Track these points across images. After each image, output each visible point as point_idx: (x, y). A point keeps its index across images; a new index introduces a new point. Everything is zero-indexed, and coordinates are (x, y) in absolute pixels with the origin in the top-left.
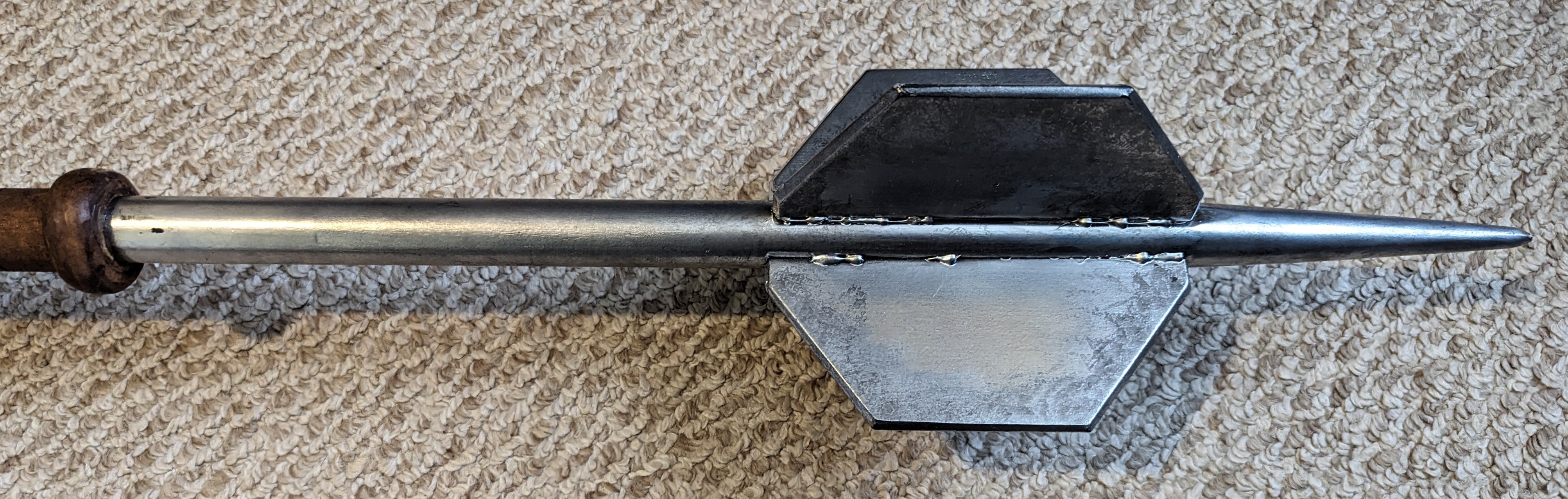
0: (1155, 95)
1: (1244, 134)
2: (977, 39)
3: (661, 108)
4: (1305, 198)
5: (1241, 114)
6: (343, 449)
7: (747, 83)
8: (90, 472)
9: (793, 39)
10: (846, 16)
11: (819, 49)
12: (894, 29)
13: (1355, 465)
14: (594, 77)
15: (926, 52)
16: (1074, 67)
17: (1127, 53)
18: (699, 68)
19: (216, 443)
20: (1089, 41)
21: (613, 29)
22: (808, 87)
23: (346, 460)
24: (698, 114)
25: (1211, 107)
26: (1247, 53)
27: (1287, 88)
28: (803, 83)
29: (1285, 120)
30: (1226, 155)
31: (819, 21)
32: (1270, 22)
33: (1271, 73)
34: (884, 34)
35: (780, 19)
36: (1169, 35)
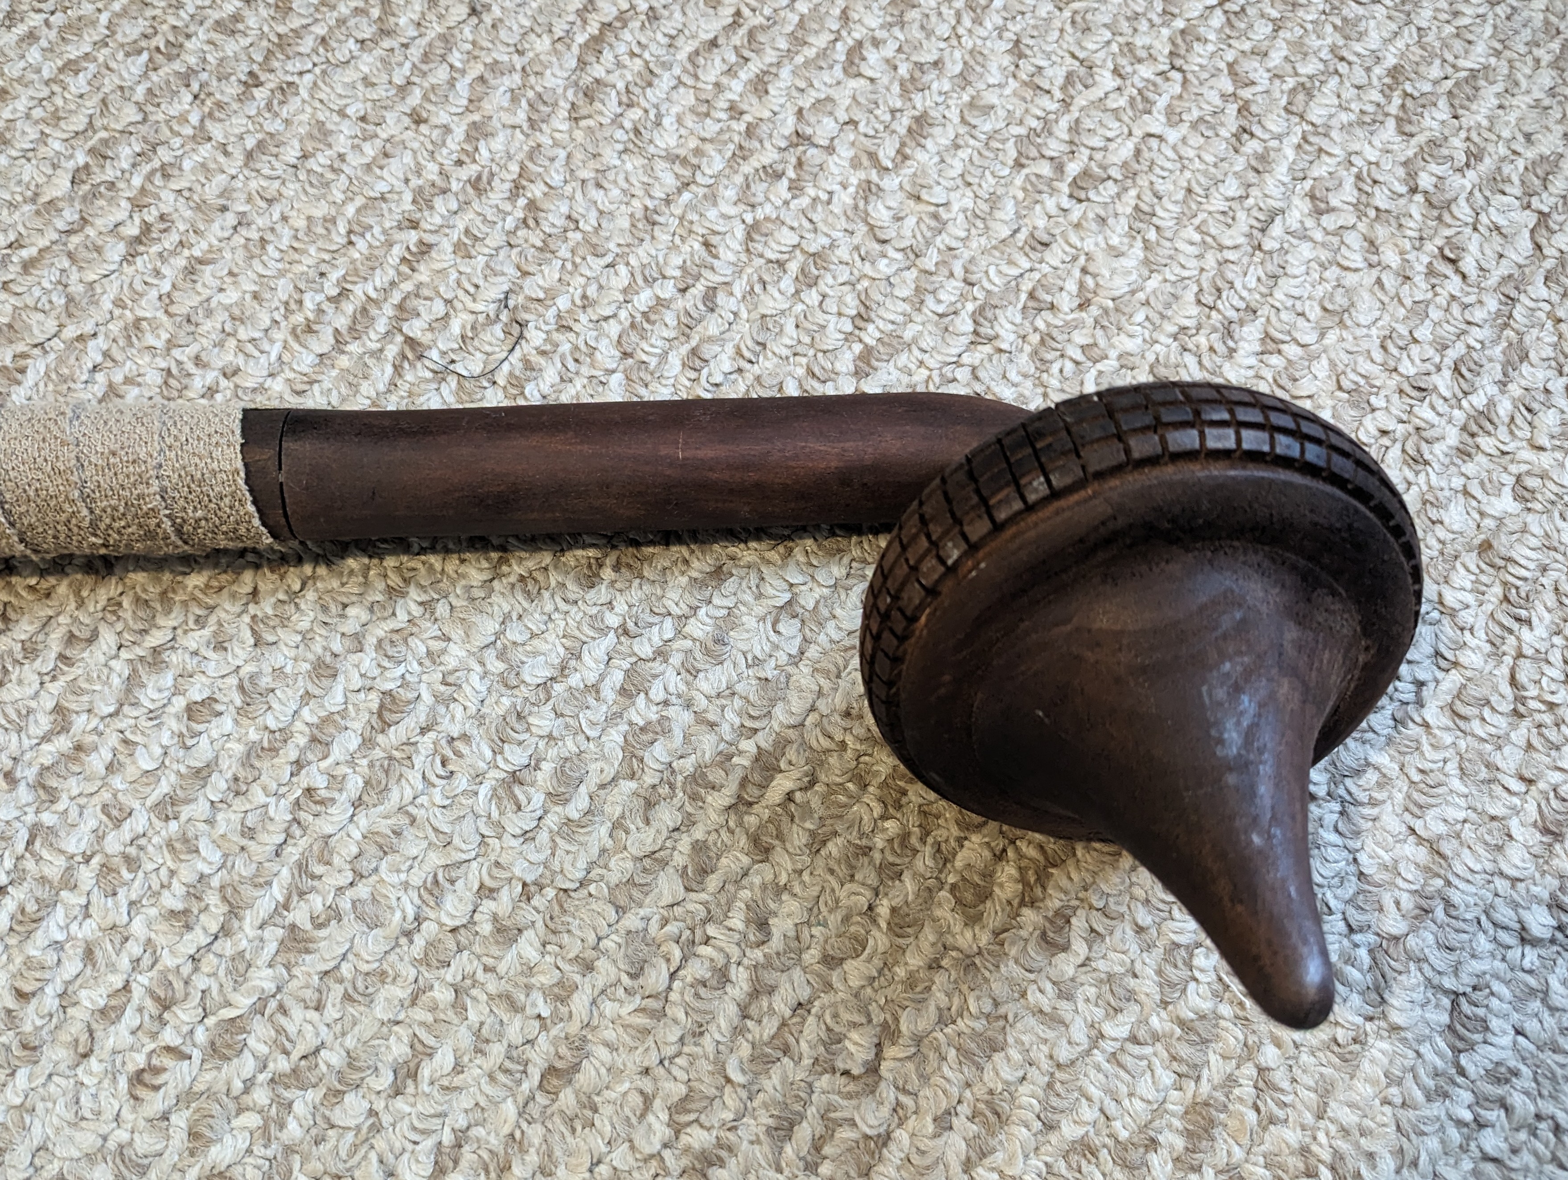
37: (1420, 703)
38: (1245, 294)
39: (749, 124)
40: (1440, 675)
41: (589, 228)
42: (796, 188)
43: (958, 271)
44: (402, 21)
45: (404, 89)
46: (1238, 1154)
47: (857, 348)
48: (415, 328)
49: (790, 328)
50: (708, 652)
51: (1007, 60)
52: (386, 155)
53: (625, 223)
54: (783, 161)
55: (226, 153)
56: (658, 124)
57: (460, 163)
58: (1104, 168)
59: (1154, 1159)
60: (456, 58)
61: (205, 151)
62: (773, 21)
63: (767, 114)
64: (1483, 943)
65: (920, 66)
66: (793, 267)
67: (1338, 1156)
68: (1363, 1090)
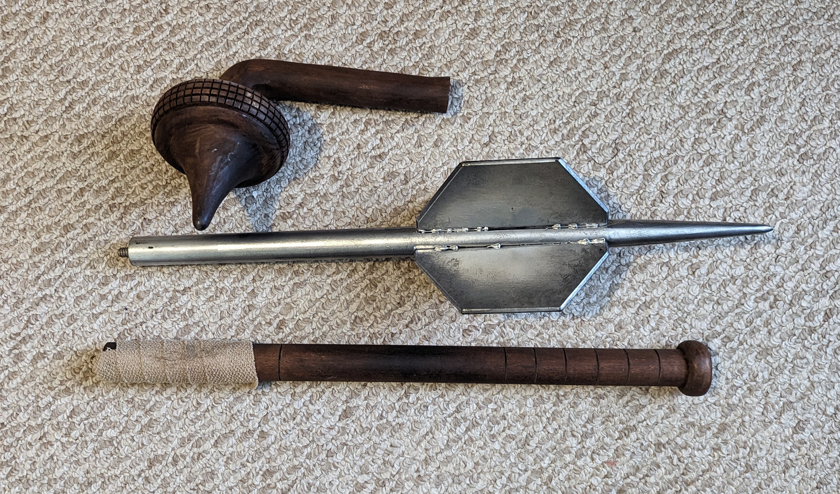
0: (763, 155)
1: (805, 180)
2: (677, 115)
3: (512, 137)
4: (829, 217)
5: (805, 169)
6: (348, 298)
7: (557, 127)
8: (226, 299)
9: (583, 106)
10: (611, 95)
11: (595, 112)
12: (636, 105)
13: (829, 350)
14: (478, 116)
15: (650, 119)
16: (725, 135)
17: (753, 130)
18: (533, 117)
19: (287, 289)
20: (735, 122)
21: (489, 89)
22: (587, 132)
23: (349, 303)
24: (531, 142)
25: (791, 164)
26: (814, 136)
27: (831, 158)
28: (586, 130)
29: (827, 175)
30: (794, 190)
31: (597, 97)
32: (828, 121)
33: (824, 148)
34: (630, 107)
35: (577, 93)
36: (776, 123)
37: (827, 346)
38: (836, 211)
39: (708, 102)
40: (836, 340)
41: (647, 123)
42: (715, 130)
43: (754, 175)
44: (611, 27)
45: (604, 54)
46: (729, 437)
47: (714, 190)
48: (586, 141)
49: (697, 178)
50: (640, 269)
51: (798, 105)
52: (593, 77)
53: (658, 125)
54: (715, 119)
55: (544, 60)
56: (680, 93)
57: (615, 87)
58: (813, 154)
59: (708, 432)
60: (624, 47)
61: (538, 56)
62: (730, 66)
63: (715, 100)
64: (813, 411)
65: (770, 98)
66: (704, 157)
67: (753, 446)
68: (766, 433)
